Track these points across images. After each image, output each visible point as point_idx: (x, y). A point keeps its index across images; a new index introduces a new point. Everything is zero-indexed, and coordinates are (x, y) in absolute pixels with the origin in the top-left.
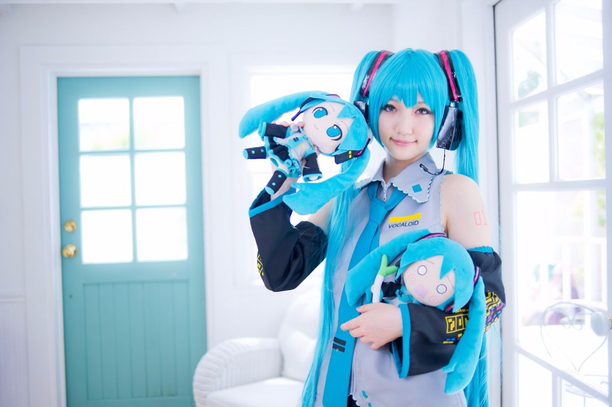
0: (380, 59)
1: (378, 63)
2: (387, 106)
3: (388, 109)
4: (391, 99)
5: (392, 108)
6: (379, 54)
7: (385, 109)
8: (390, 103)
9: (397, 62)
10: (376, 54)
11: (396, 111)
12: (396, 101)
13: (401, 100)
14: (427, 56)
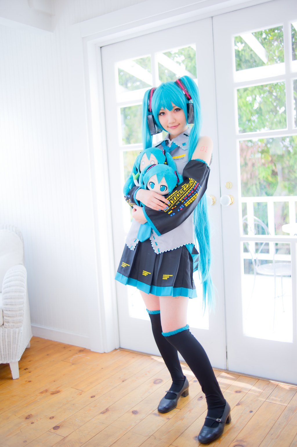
0: (151, 93)
1: (151, 95)
2: (161, 113)
3: (162, 114)
4: (160, 110)
5: (163, 113)
6: (150, 91)
7: (160, 114)
8: (161, 111)
9: (158, 93)
10: (149, 91)
11: (166, 114)
12: (163, 110)
13: (165, 108)
14: (170, 84)
